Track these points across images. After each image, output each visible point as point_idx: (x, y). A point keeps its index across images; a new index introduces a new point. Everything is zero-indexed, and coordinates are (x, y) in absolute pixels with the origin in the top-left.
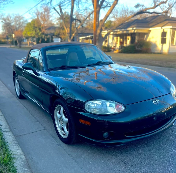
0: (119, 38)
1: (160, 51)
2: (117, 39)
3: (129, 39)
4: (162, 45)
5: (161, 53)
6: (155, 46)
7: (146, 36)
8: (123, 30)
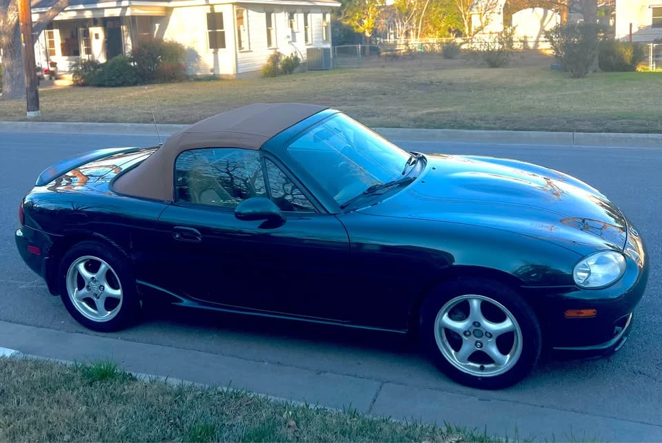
0: (56, 32)
1: (212, 70)
2: (51, 35)
3: (97, 36)
4: (215, 53)
5: (214, 78)
6: (193, 55)
7: (157, 26)
8: (81, 7)
